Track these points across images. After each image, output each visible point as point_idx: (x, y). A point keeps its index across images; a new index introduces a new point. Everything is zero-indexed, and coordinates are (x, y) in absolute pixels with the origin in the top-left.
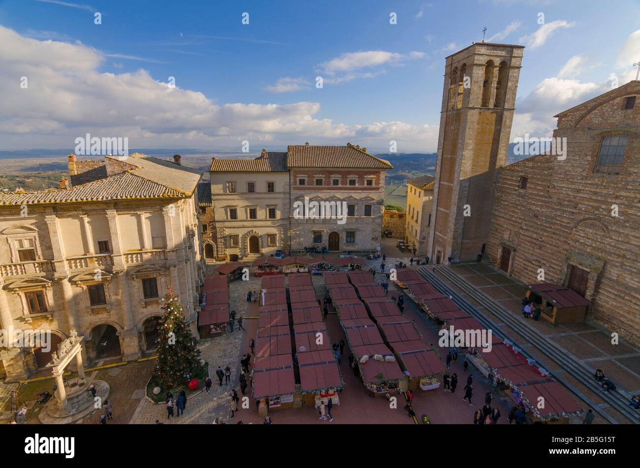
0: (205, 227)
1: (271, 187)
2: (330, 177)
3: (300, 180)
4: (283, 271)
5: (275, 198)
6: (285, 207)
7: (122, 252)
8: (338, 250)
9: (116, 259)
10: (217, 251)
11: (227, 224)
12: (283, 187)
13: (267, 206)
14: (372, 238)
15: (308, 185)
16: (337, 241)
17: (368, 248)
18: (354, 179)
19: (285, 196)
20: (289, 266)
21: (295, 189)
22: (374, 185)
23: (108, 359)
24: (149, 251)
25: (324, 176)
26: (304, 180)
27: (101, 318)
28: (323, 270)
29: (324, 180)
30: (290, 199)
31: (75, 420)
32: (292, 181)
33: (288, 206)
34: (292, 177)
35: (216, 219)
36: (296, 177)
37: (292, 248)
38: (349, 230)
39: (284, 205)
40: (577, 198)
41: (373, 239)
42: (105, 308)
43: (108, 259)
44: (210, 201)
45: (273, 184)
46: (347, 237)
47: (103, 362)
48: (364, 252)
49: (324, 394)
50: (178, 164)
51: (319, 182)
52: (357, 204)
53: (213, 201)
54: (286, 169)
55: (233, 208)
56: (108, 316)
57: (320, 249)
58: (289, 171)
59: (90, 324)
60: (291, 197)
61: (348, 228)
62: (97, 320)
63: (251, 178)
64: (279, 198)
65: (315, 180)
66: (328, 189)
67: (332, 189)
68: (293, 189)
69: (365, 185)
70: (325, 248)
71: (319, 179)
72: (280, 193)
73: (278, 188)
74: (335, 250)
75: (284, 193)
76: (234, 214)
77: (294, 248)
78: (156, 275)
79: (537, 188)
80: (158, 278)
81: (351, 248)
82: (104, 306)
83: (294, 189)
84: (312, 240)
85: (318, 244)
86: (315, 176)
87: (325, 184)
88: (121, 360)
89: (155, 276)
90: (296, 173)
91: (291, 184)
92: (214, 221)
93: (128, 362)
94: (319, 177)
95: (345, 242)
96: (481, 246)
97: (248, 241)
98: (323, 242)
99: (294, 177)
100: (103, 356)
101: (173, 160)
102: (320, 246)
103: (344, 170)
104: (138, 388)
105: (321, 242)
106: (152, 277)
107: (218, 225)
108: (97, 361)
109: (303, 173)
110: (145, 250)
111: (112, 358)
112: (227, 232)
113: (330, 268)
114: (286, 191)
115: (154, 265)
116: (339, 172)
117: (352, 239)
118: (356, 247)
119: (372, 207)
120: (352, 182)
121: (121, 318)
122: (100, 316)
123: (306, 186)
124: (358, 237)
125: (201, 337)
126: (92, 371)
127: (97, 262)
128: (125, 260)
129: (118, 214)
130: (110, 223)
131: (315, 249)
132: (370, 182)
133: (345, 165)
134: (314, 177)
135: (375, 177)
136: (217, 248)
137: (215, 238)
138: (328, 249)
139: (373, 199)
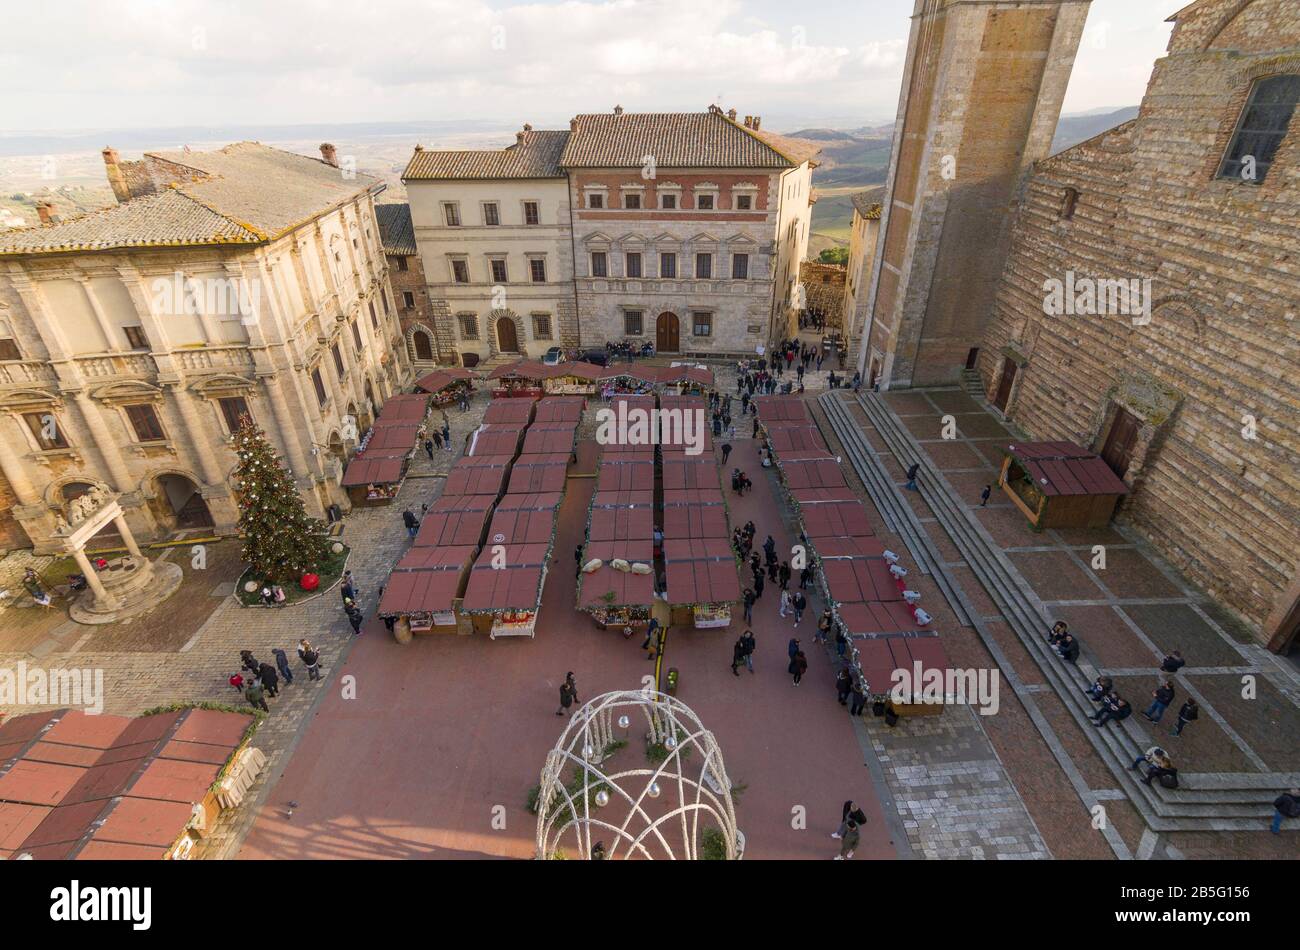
0: (409, 297)
1: (531, 212)
2: (656, 190)
3: (593, 197)
4: (547, 391)
5: (543, 238)
6: (563, 256)
7: (169, 349)
8: (678, 351)
9: (160, 361)
10: (439, 347)
11: (450, 291)
12: (557, 213)
13: (527, 254)
14: (749, 327)
15: (609, 208)
16: (674, 331)
17: (740, 348)
18: (709, 194)
19: (563, 233)
20: (558, 381)
21: (582, 216)
22: (753, 209)
23: (192, 530)
24: (220, 347)
25: (643, 187)
26: (599, 197)
27: (163, 463)
28: (626, 393)
29: (642, 196)
30: (573, 239)
31: (119, 618)
32: (575, 199)
33: (570, 254)
34: (575, 191)
35: (429, 280)
36: (583, 190)
37: (582, 344)
38: (699, 310)
39: (562, 252)
40: (1164, 246)
41: (750, 329)
42: (164, 447)
43: (149, 361)
44: (412, 243)
45: (534, 205)
46: (695, 323)
47: (184, 535)
48: (729, 356)
49: (509, 618)
50: (331, 165)
51: (633, 201)
52: (716, 252)
53: (418, 244)
54: (562, 174)
55: (459, 259)
56: (175, 461)
57: (638, 347)
58: (567, 176)
59: (148, 472)
60: (575, 236)
61: (697, 303)
62: (158, 466)
63: (490, 193)
64: (549, 238)
65: (623, 196)
66: (654, 217)
67: (661, 217)
68: (577, 217)
69: (735, 209)
70: (648, 346)
71: (633, 193)
72: (552, 226)
73: (547, 215)
74: (671, 350)
75: (561, 227)
76: (460, 271)
77: (587, 345)
78: (243, 393)
79: (1093, 218)
80: (248, 398)
81: (703, 349)
82: (162, 443)
83: (581, 218)
84: (622, 328)
85: (633, 336)
86: (622, 187)
87: (644, 204)
88: (212, 534)
89: (241, 395)
90: (583, 180)
91: (573, 206)
92: (425, 285)
93: (223, 538)
94: (632, 190)
95: (690, 334)
96: (966, 352)
97: (496, 328)
98: (645, 335)
99: (579, 190)
100: (187, 524)
101: (320, 156)
102: (637, 342)
103: (686, 172)
104: (227, 581)
105: (640, 333)
106: (235, 396)
107: (433, 293)
108: (176, 532)
109: (597, 180)
110: (212, 345)
111: (200, 529)
112: (455, 307)
113: (640, 388)
114: (564, 222)
115: (234, 373)
116: (676, 177)
117: (706, 328)
118: (714, 344)
119: (751, 258)
120: (706, 202)
121: (198, 463)
122: (161, 460)
123: (605, 209)
124: (719, 324)
125: (354, 504)
126: (165, 548)
127: (130, 366)
128: (180, 363)
129: (144, 276)
130: (131, 293)
131: (627, 346)
132: (744, 202)
133: (690, 160)
134: (621, 190)
135: (756, 187)
136: (437, 339)
137: (431, 321)
138: (655, 349)
139: (751, 242)
